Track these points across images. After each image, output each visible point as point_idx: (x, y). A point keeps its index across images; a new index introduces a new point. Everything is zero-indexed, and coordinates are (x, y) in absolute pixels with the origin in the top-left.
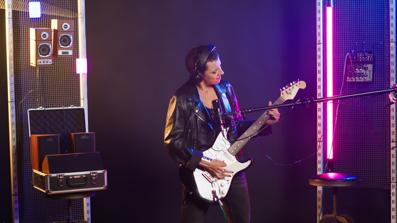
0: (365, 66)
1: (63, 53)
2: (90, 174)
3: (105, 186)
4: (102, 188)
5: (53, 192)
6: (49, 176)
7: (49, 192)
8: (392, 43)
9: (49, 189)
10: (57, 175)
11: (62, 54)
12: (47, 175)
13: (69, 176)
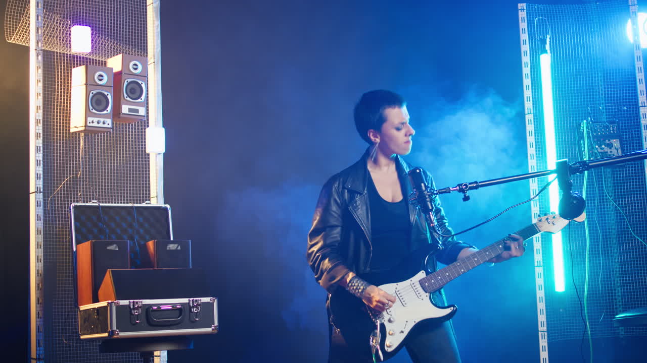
0: (607, 141)
1: (130, 110)
2: (189, 303)
3: (214, 326)
4: (209, 330)
5: (122, 334)
6: (115, 303)
7: (114, 335)
8: (643, 108)
9: (115, 328)
10: (130, 302)
11: (129, 112)
12: (112, 302)
13: (150, 306)
